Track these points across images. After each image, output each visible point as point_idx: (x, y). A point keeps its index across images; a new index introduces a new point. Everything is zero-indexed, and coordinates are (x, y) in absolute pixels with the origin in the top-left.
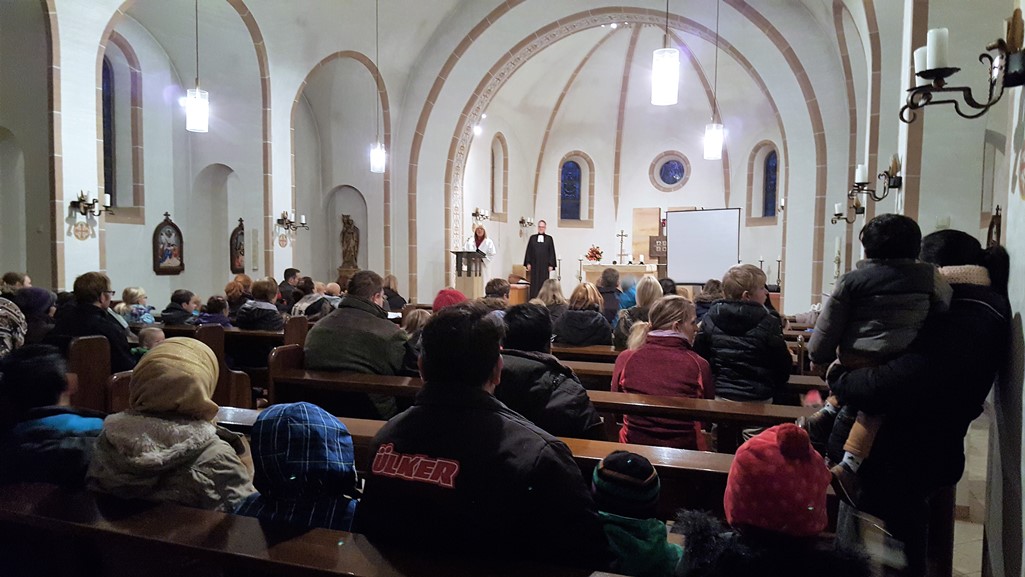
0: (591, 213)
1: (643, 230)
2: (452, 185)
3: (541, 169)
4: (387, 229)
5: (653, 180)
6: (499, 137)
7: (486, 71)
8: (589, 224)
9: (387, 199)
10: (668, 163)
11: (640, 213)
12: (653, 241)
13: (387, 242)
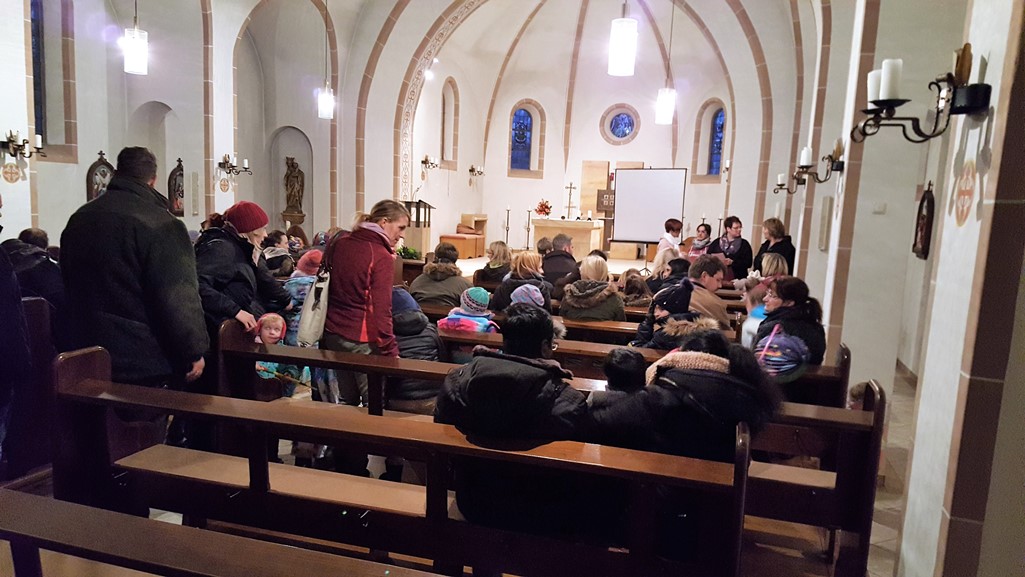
0: (541, 163)
1: (592, 183)
2: (402, 132)
3: (493, 117)
4: (333, 176)
5: (603, 133)
6: (450, 82)
8: (539, 175)
9: (333, 143)
10: (618, 116)
11: (589, 166)
12: (600, 194)
13: (333, 188)
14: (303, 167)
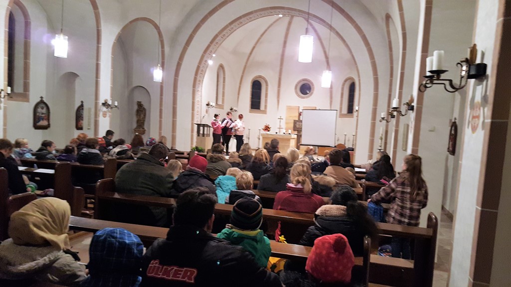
1: (291, 117)
2: (196, 89)
3: (242, 83)
4: (161, 110)
5: (296, 92)
6: (221, 66)
7: (216, 32)
8: (264, 112)
9: (161, 95)
10: (304, 84)
11: (290, 108)
12: (295, 122)
13: (161, 117)
14: (145, 106)
